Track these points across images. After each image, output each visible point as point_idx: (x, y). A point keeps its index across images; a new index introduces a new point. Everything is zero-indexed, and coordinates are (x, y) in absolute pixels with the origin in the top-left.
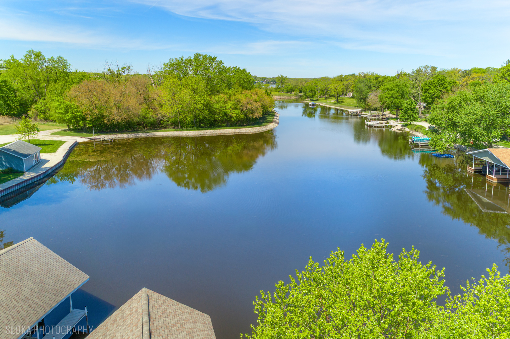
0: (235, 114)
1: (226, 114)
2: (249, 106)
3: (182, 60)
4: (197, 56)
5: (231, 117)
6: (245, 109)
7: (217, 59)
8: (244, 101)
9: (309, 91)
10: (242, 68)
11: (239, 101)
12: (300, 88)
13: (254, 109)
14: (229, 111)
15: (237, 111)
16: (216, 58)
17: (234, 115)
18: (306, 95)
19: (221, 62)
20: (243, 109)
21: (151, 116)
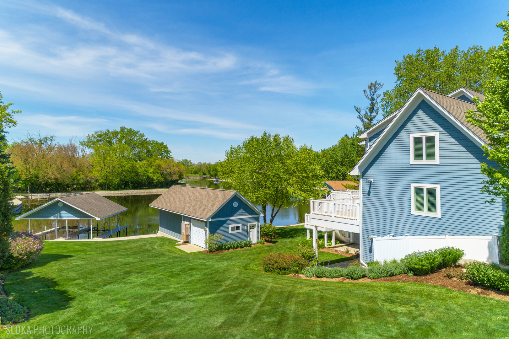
0: (157, 177)
1: (148, 176)
2: (168, 170)
3: (109, 132)
4: (123, 129)
5: (153, 180)
6: (165, 172)
7: (140, 133)
8: (164, 166)
9: (213, 170)
10: (159, 141)
11: (160, 166)
12: (204, 171)
13: (172, 172)
14: (151, 175)
15: (158, 175)
16: (139, 131)
17: (155, 178)
18: (211, 174)
19: (143, 135)
20: (163, 173)
21: (82, 178)
